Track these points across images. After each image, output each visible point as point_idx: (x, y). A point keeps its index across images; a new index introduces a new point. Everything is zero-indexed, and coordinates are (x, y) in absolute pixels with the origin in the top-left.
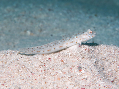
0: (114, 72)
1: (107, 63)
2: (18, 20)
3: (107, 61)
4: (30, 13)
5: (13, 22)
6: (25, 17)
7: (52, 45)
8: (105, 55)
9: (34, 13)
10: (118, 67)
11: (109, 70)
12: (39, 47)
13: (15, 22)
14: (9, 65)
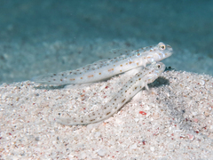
0: (203, 117)
1: (190, 103)
2: (69, 60)
3: (191, 98)
4: (92, 49)
5: (60, 63)
6: (81, 55)
7: (96, 67)
8: (188, 88)
9: (100, 48)
10: (210, 109)
11: (194, 114)
12: (74, 71)
13: (63, 62)
14: (23, 102)
